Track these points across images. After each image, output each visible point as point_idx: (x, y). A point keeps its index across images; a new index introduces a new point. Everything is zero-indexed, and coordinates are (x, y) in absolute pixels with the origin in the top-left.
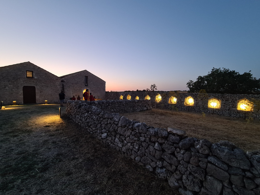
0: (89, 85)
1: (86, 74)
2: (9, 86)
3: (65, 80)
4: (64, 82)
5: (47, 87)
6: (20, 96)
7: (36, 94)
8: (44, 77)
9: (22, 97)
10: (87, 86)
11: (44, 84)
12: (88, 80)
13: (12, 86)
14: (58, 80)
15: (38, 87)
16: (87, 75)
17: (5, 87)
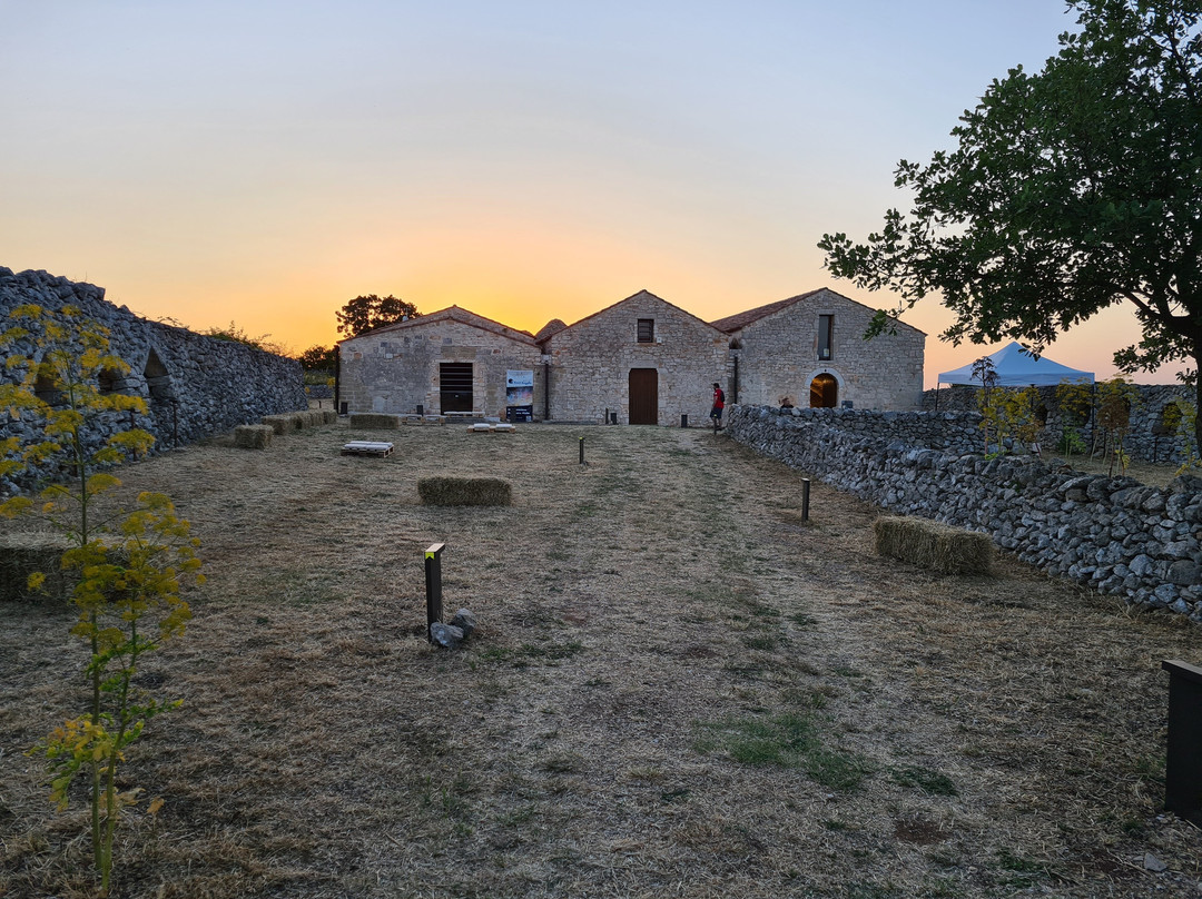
0: (837, 355)
1: (826, 308)
2: (602, 369)
3: (743, 342)
4: (741, 347)
5: (689, 367)
6: (623, 400)
7: (660, 395)
8: (680, 334)
9: (626, 401)
10: (828, 359)
11: (679, 360)
12: (836, 331)
13: (607, 369)
14: (719, 342)
15: (665, 370)
16: (829, 312)
17: (594, 374)
